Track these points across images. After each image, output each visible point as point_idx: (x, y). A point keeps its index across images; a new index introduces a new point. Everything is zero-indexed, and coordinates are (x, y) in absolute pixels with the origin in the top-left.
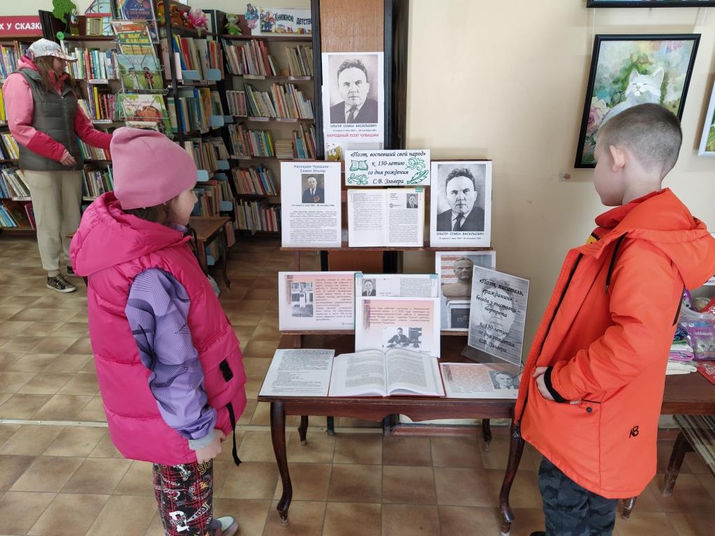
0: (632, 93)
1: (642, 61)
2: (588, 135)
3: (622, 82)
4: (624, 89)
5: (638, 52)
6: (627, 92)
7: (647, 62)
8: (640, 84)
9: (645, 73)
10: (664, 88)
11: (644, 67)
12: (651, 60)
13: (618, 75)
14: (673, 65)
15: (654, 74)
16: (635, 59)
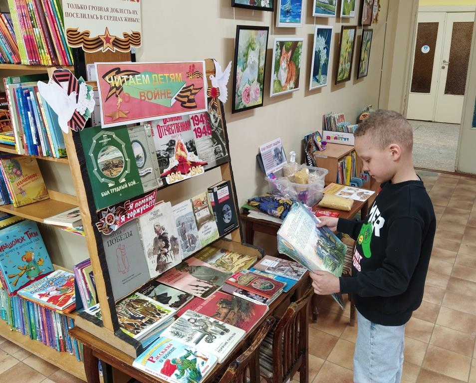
0: (249, 62)
1: (252, 42)
2: (236, 91)
3: (246, 55)
4: (247, 59)
5: (251, 37)
6: (248, 62)
7: (254, 43)
8: (252, 57)
9: (253, 49)
10: (259, 59)
11: (253, 46)
12: (255, 42)
13: (245, 51)
14: (262, 45)
15: (256, 49)
16: (250, 41)
